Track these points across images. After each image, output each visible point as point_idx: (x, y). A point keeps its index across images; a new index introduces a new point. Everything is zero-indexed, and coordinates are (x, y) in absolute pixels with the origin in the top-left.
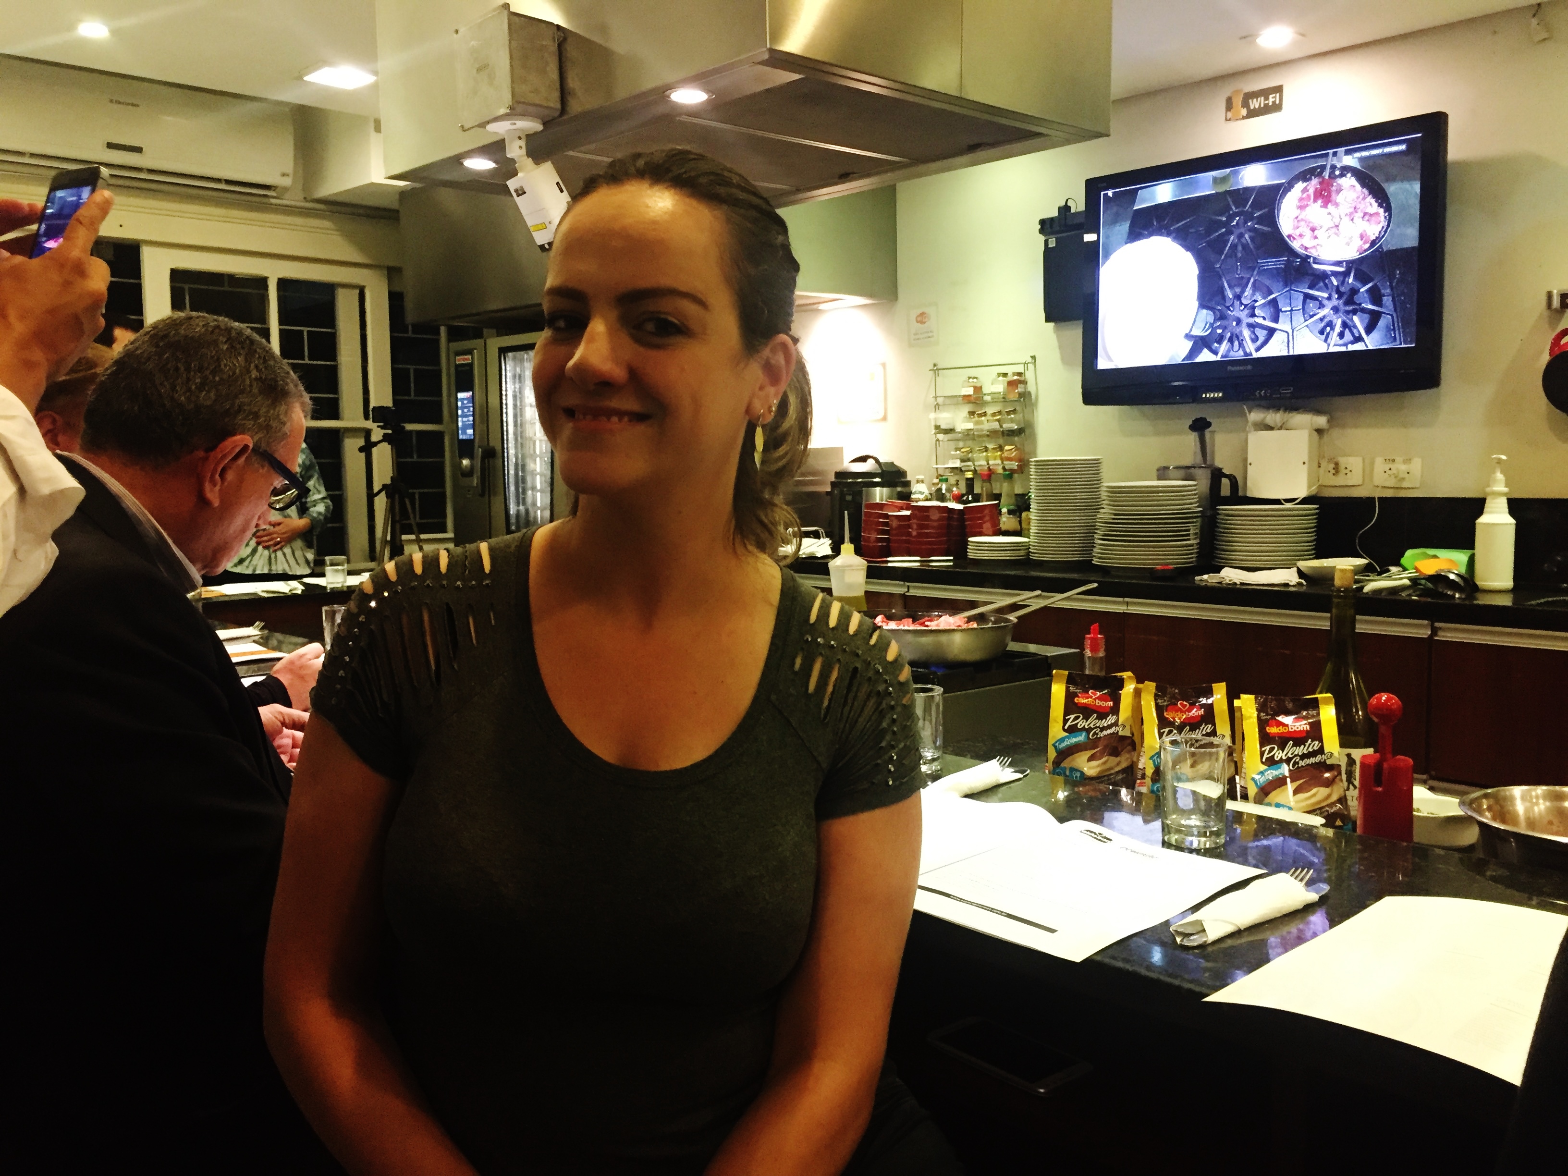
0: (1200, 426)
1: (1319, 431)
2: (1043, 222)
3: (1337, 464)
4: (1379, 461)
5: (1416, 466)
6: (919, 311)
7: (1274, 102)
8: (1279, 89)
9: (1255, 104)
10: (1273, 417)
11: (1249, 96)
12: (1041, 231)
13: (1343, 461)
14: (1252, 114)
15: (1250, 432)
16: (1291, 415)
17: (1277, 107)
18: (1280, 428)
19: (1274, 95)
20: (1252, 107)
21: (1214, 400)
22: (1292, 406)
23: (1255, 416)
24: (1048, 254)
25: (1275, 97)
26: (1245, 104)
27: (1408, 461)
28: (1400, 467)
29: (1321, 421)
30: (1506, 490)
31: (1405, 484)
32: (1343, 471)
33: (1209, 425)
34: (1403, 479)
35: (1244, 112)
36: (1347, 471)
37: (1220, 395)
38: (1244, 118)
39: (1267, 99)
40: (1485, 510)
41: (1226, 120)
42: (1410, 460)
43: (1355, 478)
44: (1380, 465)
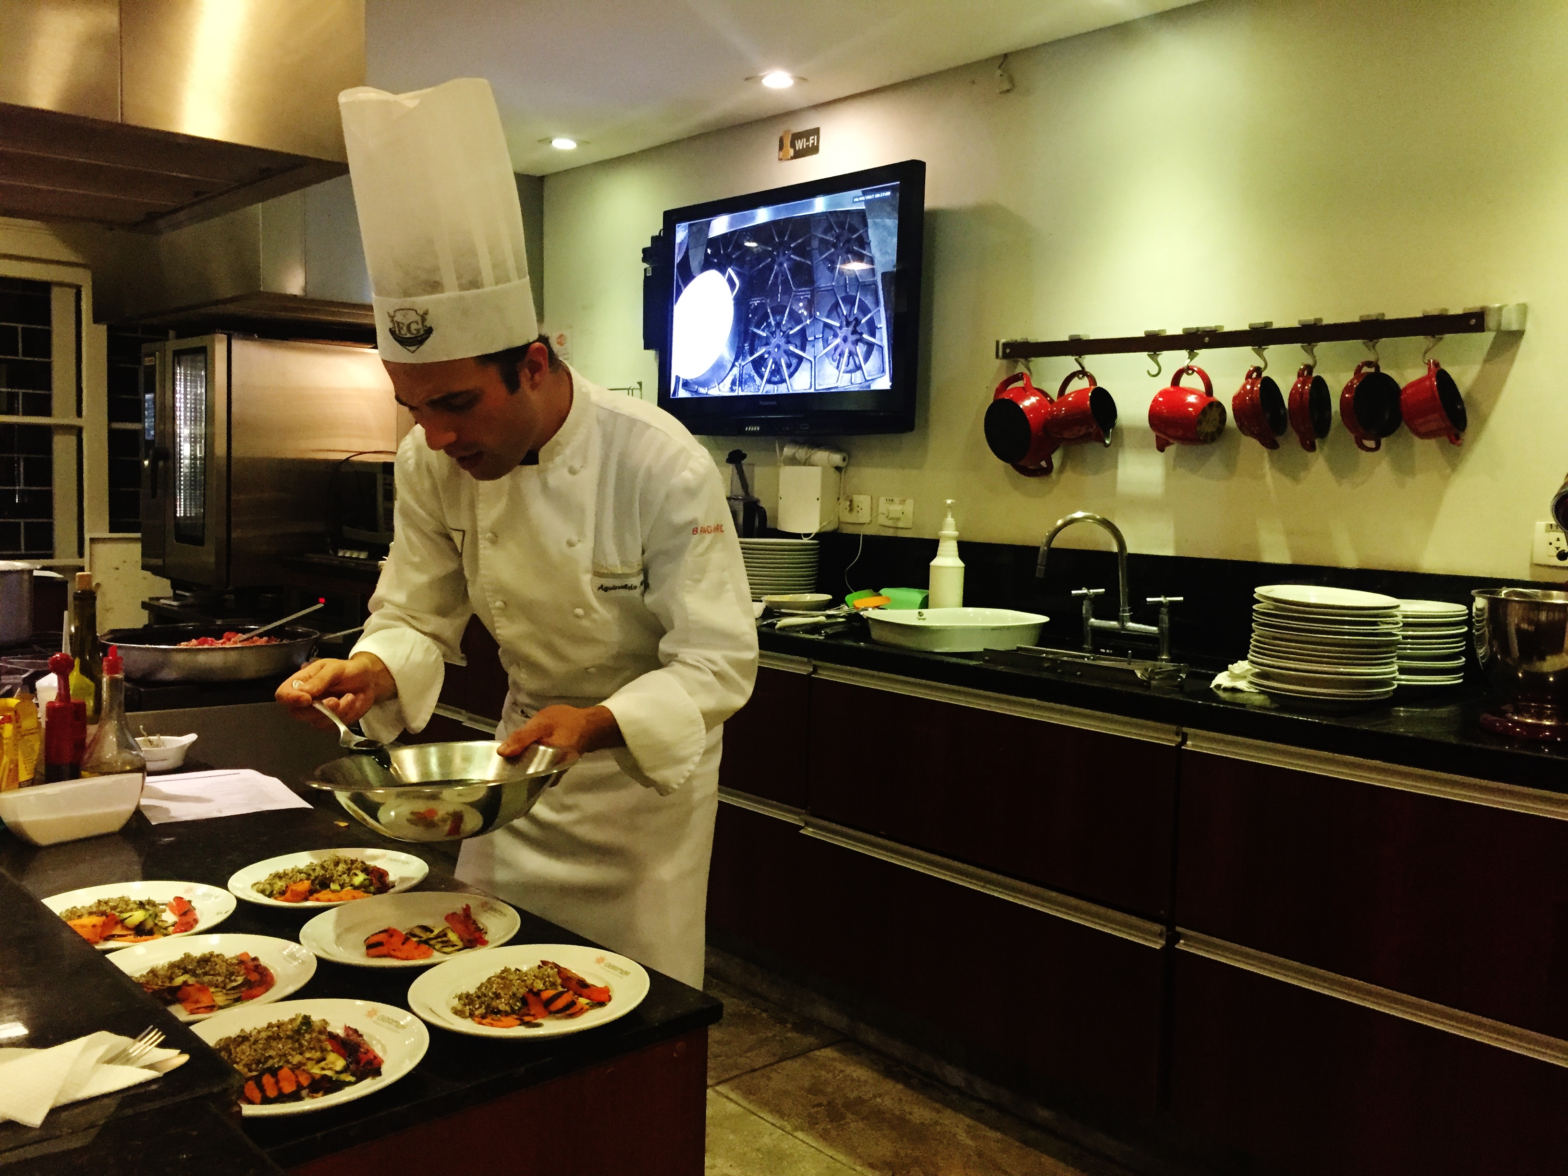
0: (735, 458)
1: (838, 469)
2: (645, 251)
3: (851, 501)
4: (882, 500)
5: (909, 506)
6: (560, 333)
7: (813, 144)
8: (816, 132)
9: (800, 144)
10: (801, 453)
11: (797, 136)
12: (644, 260)
13: (857, 498)
14: (798, 155)
15: (780, 467)
16: (814, 451)
17: (814, 150)
18: (805, 464)
19: (813, 137)
20: (797, 149)
21: (753, 434)
22: (816, 443)
23: (788, 451)
24: (647, 281)
25: (814, 139)
26: (793, 145)
27: (903, 502)
28: (896, 509)
29: (837, 458)
30: (956, 533)
31: (900, 525)
32: (856, 509)
33: (744, 456)
34: (898, 519)
35: (791, 152)
36: (859, 509)
37: (758, 429)
38: (792, 158)
39: (808, 140)
40: (939, 552)
41: (780, 159)
42: (904, 501)
43: (864, 516)
44: (883, 506)
